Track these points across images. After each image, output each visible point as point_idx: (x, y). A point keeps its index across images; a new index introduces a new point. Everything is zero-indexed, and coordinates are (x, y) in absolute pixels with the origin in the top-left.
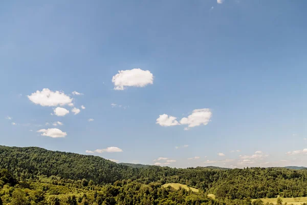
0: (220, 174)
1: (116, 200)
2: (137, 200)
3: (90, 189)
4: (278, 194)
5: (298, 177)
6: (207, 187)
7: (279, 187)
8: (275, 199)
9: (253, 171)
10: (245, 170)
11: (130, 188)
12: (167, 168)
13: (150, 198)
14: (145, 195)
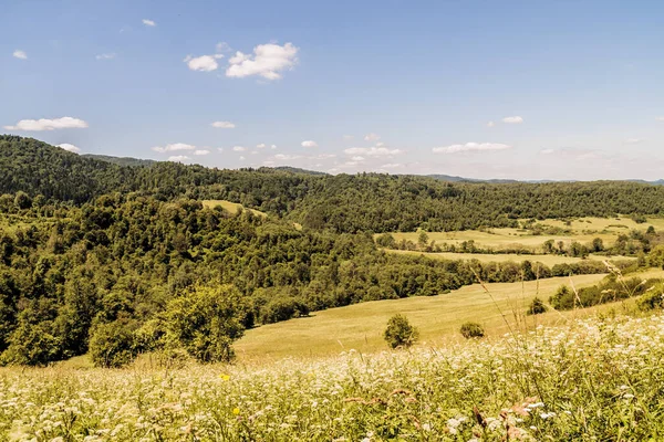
0: (310, 184)
1: (110, 237)
2: (156, 236)
3: (39, 215)
4: (418, 225)
5: (454, 196)
6: (285, 208)
7: (422, 213)
8: (413, 233)
9: (375, 180)
10: (360, 179)
11: (136, 212)
12: (197, 169)
13: (184, 232)
14: (171, 225)
